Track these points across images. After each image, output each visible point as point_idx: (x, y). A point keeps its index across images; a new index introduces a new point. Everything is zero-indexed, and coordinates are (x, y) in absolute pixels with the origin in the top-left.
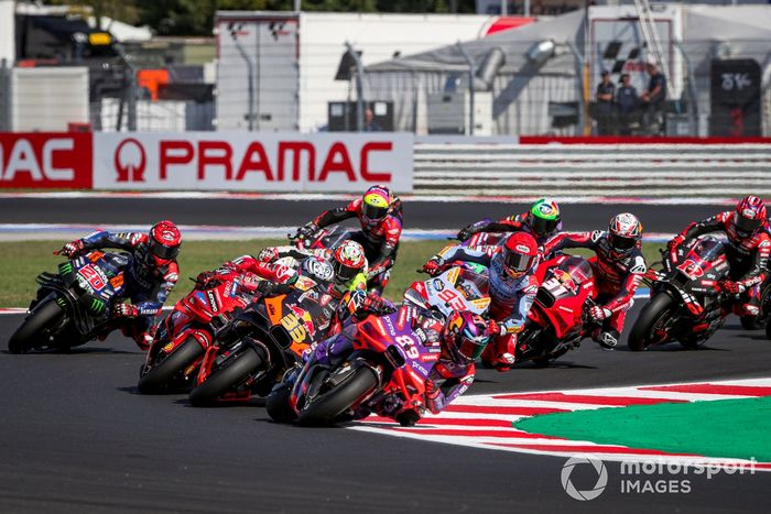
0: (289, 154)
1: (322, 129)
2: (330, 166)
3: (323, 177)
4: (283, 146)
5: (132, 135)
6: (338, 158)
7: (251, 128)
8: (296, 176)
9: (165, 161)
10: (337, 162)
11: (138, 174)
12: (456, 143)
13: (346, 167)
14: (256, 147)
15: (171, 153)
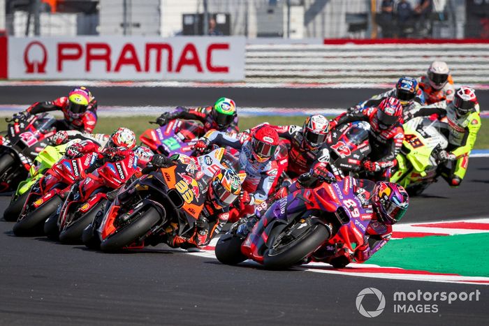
0: (153, 53)
1: (178, 34)
2: (183, 61)
3: (178, 70)
4: (149, 47)
5: (37, 39)
6: (189, 55)
7: (125, 33)
8: (158, 69)
9: (61, 58)
10: (190, 58)
11: (41, 68)
12: (277, 44)
13: (195, 61)
14: (129, 47)
15: (66, 52)
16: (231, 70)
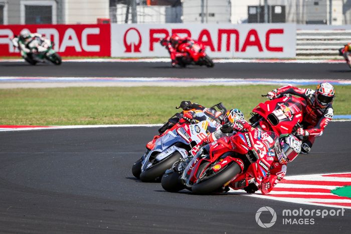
0: (224, 36)
1: (244, 22)
2: (248, 43)
3: (244, 50)
4: (221, 32)
5: (134, 25)
6: (252, 38)
7: (202, 21)
8: (228, 49)
9: (153, 40)
10: (253, 40)
11: (137, 49)
12: (322, 29)
13: (257, 43)
14: (205, 32)
15: (156, 36)
16: (284, 49)
